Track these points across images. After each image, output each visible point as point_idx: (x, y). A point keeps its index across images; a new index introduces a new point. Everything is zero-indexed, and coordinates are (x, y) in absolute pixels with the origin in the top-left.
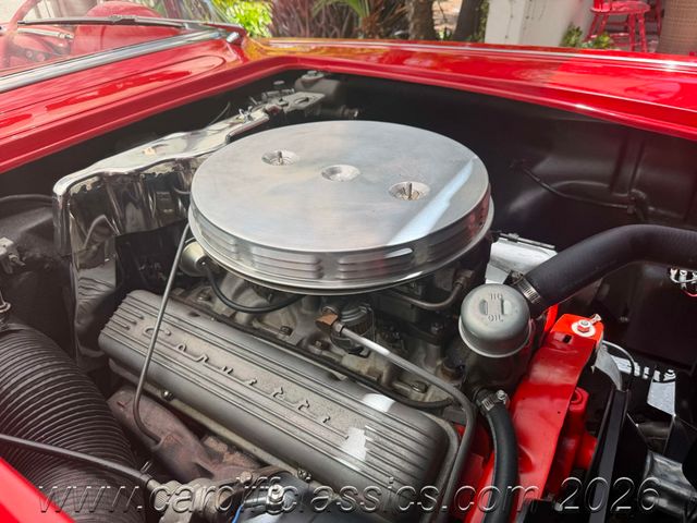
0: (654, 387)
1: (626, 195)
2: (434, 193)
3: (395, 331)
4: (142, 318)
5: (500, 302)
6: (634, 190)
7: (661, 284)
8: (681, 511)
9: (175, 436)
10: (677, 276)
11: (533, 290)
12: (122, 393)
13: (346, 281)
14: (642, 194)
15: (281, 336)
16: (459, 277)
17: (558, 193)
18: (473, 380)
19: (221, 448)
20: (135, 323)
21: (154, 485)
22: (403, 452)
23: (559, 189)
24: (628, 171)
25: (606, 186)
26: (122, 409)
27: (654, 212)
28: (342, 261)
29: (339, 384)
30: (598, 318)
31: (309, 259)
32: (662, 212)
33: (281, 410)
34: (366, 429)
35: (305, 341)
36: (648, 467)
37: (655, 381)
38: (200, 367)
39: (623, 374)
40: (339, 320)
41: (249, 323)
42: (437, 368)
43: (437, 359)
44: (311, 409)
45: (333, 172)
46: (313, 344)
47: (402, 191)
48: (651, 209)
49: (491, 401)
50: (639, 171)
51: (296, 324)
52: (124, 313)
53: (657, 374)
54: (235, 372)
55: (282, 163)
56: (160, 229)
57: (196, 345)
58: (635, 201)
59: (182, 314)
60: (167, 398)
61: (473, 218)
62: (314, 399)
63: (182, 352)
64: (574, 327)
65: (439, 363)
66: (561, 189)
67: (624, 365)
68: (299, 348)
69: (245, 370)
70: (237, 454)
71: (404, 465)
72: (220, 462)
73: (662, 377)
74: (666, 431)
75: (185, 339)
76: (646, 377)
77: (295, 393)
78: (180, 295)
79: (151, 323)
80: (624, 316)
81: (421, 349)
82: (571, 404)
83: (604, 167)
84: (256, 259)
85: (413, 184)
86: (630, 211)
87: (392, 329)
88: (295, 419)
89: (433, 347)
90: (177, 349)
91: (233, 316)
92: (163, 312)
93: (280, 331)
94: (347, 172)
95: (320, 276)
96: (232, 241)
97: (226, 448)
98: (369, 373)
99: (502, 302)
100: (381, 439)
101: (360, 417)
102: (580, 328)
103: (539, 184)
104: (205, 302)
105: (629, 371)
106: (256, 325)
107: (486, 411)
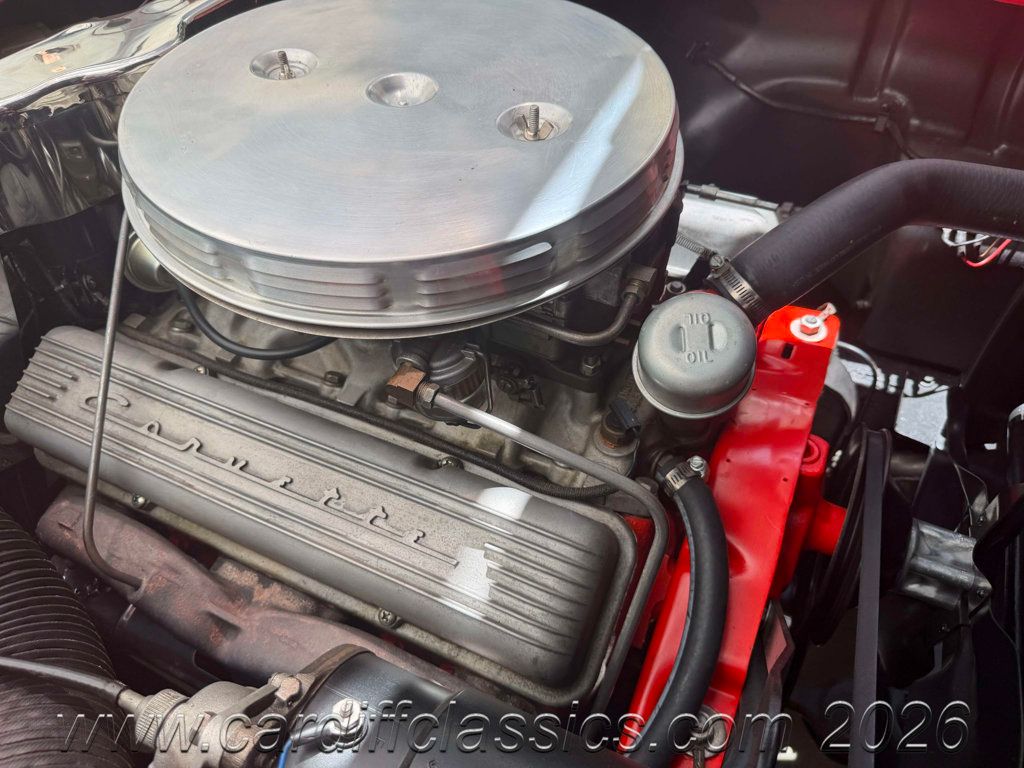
0: (906, 405)
1: (875, 99)
2: (580, 126)
3: (522, 376)
4: (75, 379)
5: (706, 326)
6: (887, 91)
7: (925, 248)
8: (955, 602)
9: (166, 574)
10: (953, 237)
11: (746, 286)
12: (64, 504)
13: (435, 310)
14: (901, 99)
15: (326, 389)
16: (629, 283)
17: (767, 101)
18: (650, 441)
19: (247, 579)
20: (64, 389)
21: (129, 699)
22: (550, 581)
23: (767, 93)
24: (879, 58)
25: (843, 85)
26: (67, 533)
27: (918, 128)
28: (423, 277)
29: (435, 478)
30: (831, 309)
31: (360, 277)
32: (930, 126)
33: (339, 525)
34: (486, 549)
35: (368, 397)
36: (913, 545)
37: (906, 396)
38: (191, 460)
39: (860, 388)
40: (426, 380)
41: (268, 370)
42: (593, 427)
43: (591, 413)
44: (392, 520)
45: (389, 87)
46: (384, 400)
47: (521, 122)
48: (915, 122)
49: (681, 474)
50: (897, 57)
51: (350, 366)
52: (41, 372)
53: (909, 384)
54: (251, 467)
55: (290, 76)
56: (80, 215)
57: (177, 423)
58: (888, 110)
59: (145, 368)
60: (142, 506)
61: (654, 173)
62: (394, 503)
63: (154, 435)
64: (795, 327)
65: (596, 418)
66: (771, 93)
67: (862, 374)
68: (359, 410)
69: (269, 461)
70: (276, 588)
71: (554, 603)
72: (250, 602)
73: (916, 388)
74: (920, 467)
75: (157, 412)
76: (892, 390)
77: (360, 494)
78: (139, 329)
79: (91, 386)
80: (862, 297)
81: (564, 397)
82: (803, 463)
83: (841, 52)
84: (259, 280)
85: (541, 105)
86: (880, 127)
87: (516, 373)
88: (366, 539)
89: (585, 397)
90: (144, 430)
91: (236, 362)
92: (109, 366)
93: (324, 379)
94: (415, 86)
95: (385, 305)
96: (207, 247)
97: (256, 578)
98: (482, 444)
99: (711, 326)
100: (512, 564)
101: (477, 530)
102: (804, 330)
103: (734, 85)
104: (183, 335)
105: (868, 382)
106: (280, 371)
107: (673, 491)
